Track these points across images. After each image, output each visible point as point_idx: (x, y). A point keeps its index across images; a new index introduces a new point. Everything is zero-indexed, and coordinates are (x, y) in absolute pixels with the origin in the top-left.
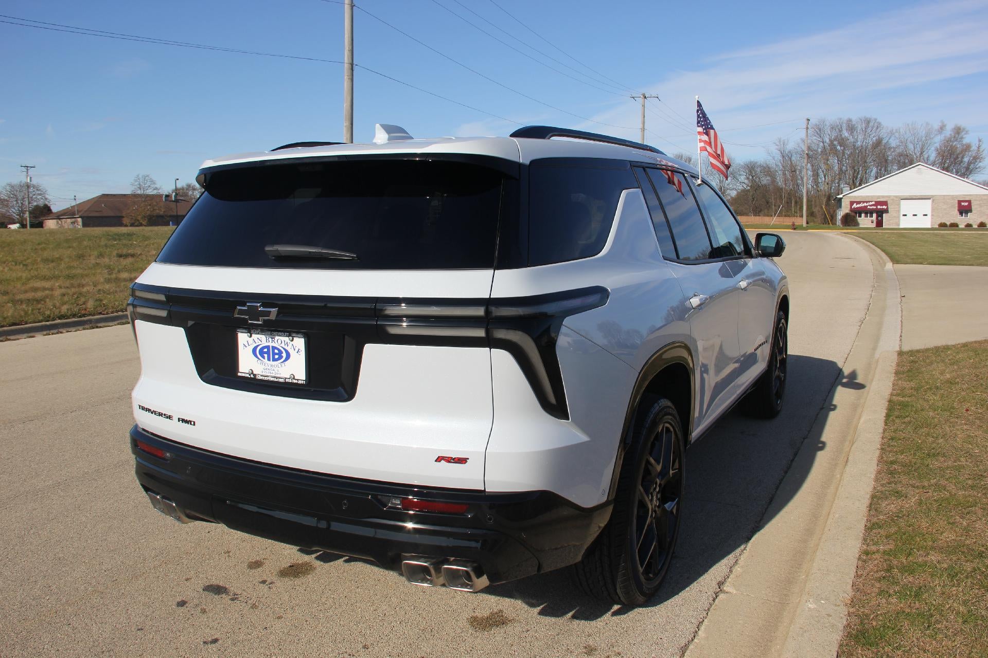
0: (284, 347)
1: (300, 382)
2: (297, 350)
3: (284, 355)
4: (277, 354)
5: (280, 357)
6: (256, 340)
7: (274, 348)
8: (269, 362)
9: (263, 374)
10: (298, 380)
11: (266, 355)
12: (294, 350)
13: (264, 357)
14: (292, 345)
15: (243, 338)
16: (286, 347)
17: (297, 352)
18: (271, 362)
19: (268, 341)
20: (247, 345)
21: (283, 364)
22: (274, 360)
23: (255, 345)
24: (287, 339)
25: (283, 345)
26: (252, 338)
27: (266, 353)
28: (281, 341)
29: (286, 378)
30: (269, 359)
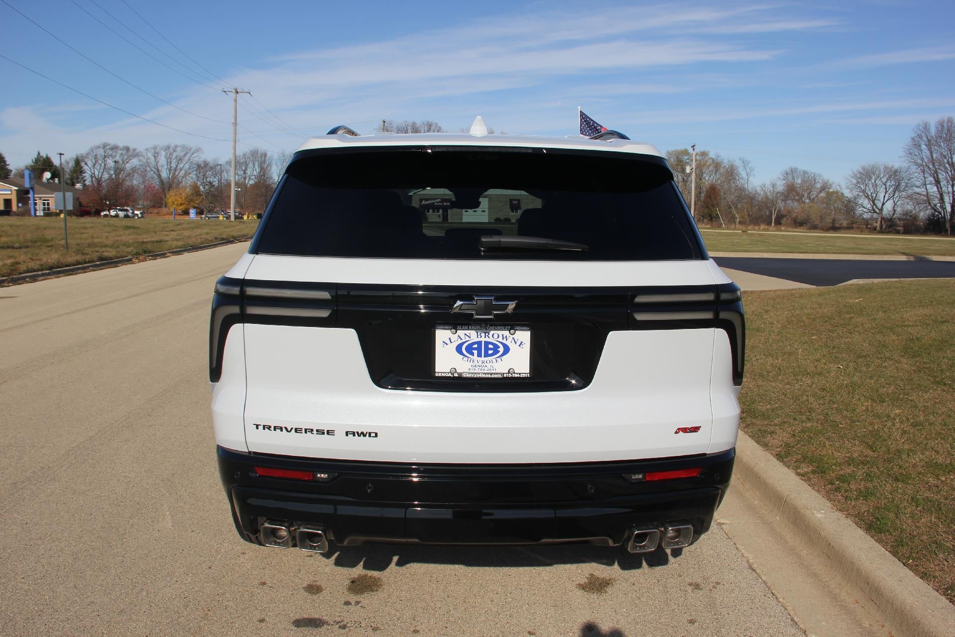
0: (502, 341)
1: (523, 375)
2: (518, 343)
3: (501, 349)
4: (491, 349)
5: (496, 351)
6: (463, 336)
7: (487, 343)
8: (479, 359)
9: (471, 371)
10: (520, 374)
11: (475, 352)
12: (516, 343)
13: (473, 354)
14: (513, 338)
15: (442, 335)
16: (504, 341)
17: (520, 346)
18: (483, 358)
19: (479, 336)
20: (448, 342)
21: (499, 360)
22: (487, 355)
23: (460, 342)
24: (506, 333)
25: (500, 339)
26: (457, 334)
27: (475, 349)
28: (497, 336)
29: (504, 374)
30: (479, 355)
